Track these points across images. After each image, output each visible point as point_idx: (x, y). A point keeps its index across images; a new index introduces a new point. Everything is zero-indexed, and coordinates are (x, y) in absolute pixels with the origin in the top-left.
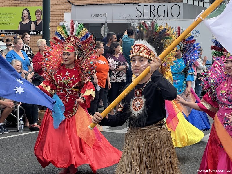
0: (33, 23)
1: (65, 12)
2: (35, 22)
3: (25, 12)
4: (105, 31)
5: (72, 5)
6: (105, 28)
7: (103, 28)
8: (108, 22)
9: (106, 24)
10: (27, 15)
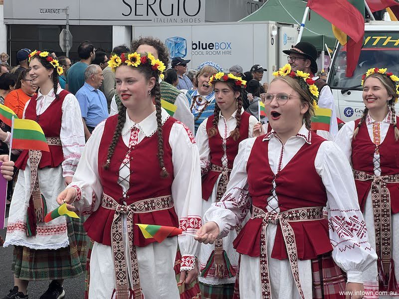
4: (65, 40)
6: (65, 34)
8: (72, 23)
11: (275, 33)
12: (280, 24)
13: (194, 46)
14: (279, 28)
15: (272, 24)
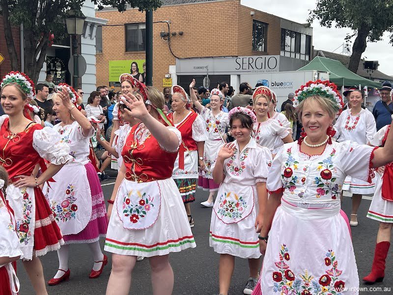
0: (141, 75)
1: (170, 65)
2: (143, 75)
3: (134, 65)
4: (206, 83)
5: (177, 59)
6: (206, 79)
7: (204, 80)
8: (210, 74)
9: (208, 76)
10: (135, 68)
11: (316, 76)
12: (319, 72)
13: (273, 85)
14: (318, 74)
15: (315, 72)
